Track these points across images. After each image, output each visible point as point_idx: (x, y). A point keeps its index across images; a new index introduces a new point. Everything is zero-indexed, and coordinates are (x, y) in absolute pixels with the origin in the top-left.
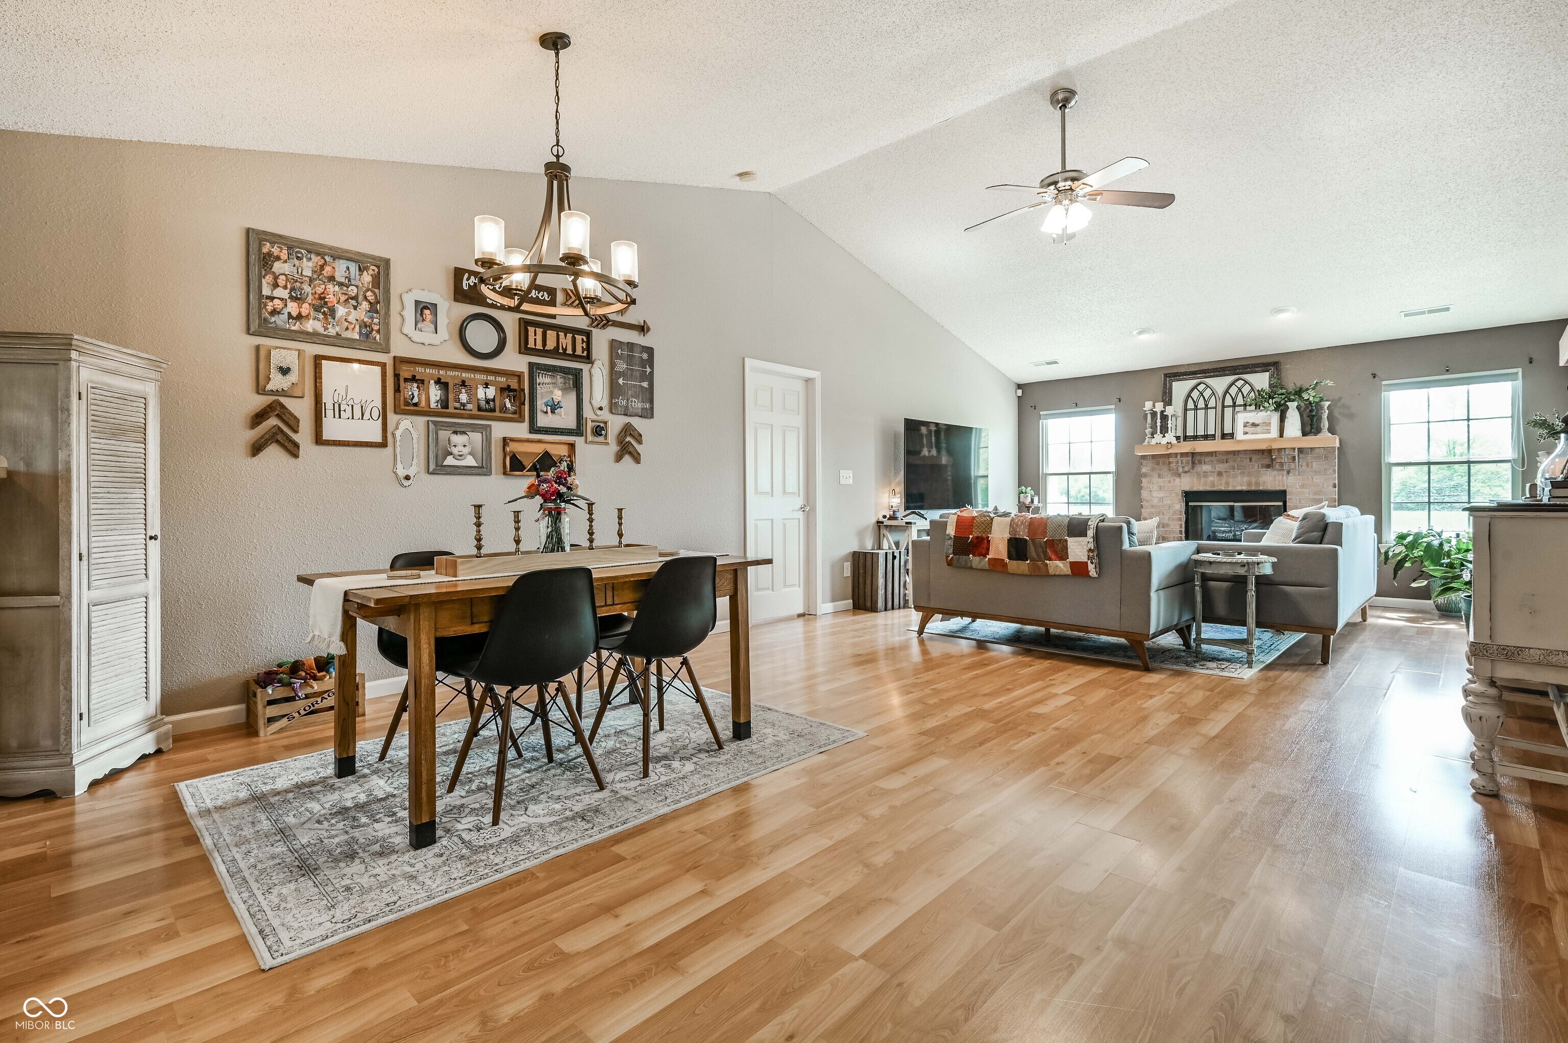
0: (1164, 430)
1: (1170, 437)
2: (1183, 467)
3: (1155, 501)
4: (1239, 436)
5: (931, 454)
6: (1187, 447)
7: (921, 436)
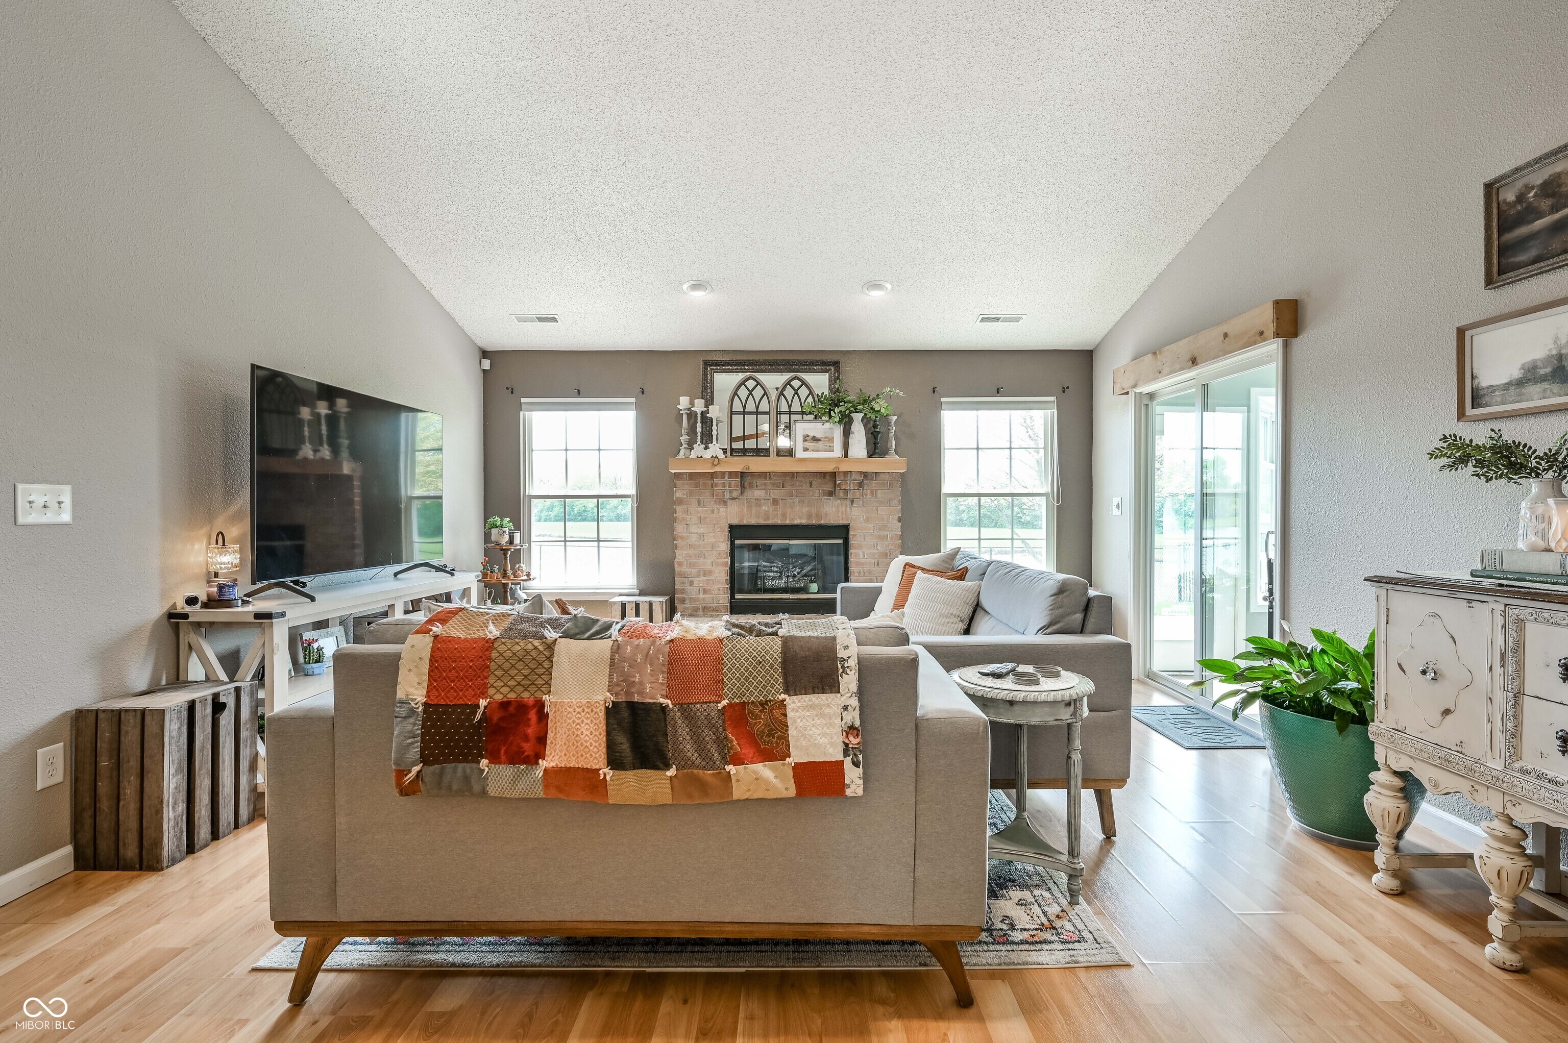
0: (707, 438)
1: (715, 449)
2: (731, 492)
3: (694, 539)
4: (799, 453)
5: (319, 455)
6: (738, 464)
7: (301, 422)
